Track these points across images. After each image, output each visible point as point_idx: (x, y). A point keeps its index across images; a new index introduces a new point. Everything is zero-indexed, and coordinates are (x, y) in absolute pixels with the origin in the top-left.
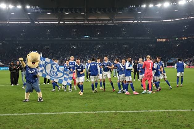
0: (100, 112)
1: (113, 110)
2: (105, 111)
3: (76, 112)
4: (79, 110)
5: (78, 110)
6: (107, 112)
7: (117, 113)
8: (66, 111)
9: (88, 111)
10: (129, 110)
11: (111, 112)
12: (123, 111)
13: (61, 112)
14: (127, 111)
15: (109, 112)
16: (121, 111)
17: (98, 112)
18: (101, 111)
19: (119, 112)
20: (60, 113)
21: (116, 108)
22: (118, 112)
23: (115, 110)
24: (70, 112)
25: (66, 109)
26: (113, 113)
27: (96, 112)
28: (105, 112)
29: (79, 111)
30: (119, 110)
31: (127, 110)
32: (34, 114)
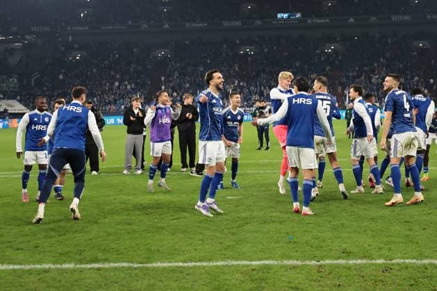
0: (335, 262)
1: (380, 257)
2: (353, 259)
3: (258, 263)
4: (268, 255)
5: (264, 256)
6: (359, 261)
7: (393, 265)
8: (226, 258)
9: (297, 260)
10: (431, 258)
11: (373, 261)
12: (415, 261)
13: (210, 260)
14: (426, 261)
15: (364, 261)
16: (407, 261)
17: (328, 262)
18: (339, 258)
19: (398, 264)
20: (205, 264)
21: (390, 249)
22: (394, 261)
23: (386, 258)
24: (237, 259)
25: (224, 252)
26: (379, 265)
27: (322, 262)
28: (351, 262)
29: (266, 259)
30: (399, 255)
31: (426, 257)
32: (125, 264)
